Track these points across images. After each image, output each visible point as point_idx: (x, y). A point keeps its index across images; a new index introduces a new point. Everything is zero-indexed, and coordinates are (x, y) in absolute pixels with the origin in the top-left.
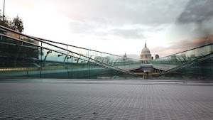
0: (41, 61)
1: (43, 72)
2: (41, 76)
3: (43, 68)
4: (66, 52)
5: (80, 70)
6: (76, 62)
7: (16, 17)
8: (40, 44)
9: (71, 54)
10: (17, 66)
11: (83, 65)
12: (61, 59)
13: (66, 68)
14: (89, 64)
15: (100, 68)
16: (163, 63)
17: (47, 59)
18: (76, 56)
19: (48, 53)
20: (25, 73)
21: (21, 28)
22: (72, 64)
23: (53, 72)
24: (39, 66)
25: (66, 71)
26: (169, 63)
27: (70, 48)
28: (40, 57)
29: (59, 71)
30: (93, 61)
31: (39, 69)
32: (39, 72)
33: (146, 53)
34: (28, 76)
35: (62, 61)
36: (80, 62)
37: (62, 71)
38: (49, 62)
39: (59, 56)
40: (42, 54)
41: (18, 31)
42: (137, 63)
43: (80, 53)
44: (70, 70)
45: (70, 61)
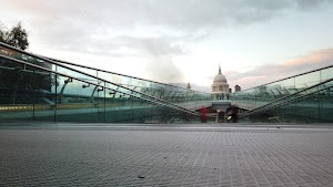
0: (56, 95)
1: (59, 112)
2: (55, 119)
3: (59, 106)
4: (96, 81)
5: (117, 109)
6: (111, 96)
7: (16, 26)
8: (54, 68)
9: (102, 84)
10: (17, 103)
11: (122, 101)
12: (88, 92)
13: (95, 106)
14: (132, 100)
15: (150, 106)
16: (247, 98)
17: (64, 92)
18: (111, 86)
19: (66, 82)
20: (29, 115)
21: (24, 44)
22: (105, 99)
23: (74, 112)
24: (53, 103)
25: (95, 110)
26: (256, 98)
27: (101, 75)
28: (53, 88)
29: (84, 111)
30: (138, 96)
31: (52, 107)
32: (52, 113)
33: (221, 83)
34: (35, 119)
35: (89, 94)
36: (117, 96)
37: (90, 110)
38: (69, 96)
39: (84, 87)
40: (57, 84)
41: (19, 48)
42: (207, 99)
43: (118, 83)
44: (101, 110)
45: (101, 94)
